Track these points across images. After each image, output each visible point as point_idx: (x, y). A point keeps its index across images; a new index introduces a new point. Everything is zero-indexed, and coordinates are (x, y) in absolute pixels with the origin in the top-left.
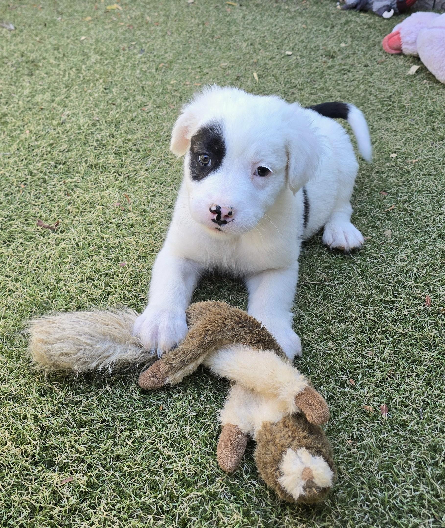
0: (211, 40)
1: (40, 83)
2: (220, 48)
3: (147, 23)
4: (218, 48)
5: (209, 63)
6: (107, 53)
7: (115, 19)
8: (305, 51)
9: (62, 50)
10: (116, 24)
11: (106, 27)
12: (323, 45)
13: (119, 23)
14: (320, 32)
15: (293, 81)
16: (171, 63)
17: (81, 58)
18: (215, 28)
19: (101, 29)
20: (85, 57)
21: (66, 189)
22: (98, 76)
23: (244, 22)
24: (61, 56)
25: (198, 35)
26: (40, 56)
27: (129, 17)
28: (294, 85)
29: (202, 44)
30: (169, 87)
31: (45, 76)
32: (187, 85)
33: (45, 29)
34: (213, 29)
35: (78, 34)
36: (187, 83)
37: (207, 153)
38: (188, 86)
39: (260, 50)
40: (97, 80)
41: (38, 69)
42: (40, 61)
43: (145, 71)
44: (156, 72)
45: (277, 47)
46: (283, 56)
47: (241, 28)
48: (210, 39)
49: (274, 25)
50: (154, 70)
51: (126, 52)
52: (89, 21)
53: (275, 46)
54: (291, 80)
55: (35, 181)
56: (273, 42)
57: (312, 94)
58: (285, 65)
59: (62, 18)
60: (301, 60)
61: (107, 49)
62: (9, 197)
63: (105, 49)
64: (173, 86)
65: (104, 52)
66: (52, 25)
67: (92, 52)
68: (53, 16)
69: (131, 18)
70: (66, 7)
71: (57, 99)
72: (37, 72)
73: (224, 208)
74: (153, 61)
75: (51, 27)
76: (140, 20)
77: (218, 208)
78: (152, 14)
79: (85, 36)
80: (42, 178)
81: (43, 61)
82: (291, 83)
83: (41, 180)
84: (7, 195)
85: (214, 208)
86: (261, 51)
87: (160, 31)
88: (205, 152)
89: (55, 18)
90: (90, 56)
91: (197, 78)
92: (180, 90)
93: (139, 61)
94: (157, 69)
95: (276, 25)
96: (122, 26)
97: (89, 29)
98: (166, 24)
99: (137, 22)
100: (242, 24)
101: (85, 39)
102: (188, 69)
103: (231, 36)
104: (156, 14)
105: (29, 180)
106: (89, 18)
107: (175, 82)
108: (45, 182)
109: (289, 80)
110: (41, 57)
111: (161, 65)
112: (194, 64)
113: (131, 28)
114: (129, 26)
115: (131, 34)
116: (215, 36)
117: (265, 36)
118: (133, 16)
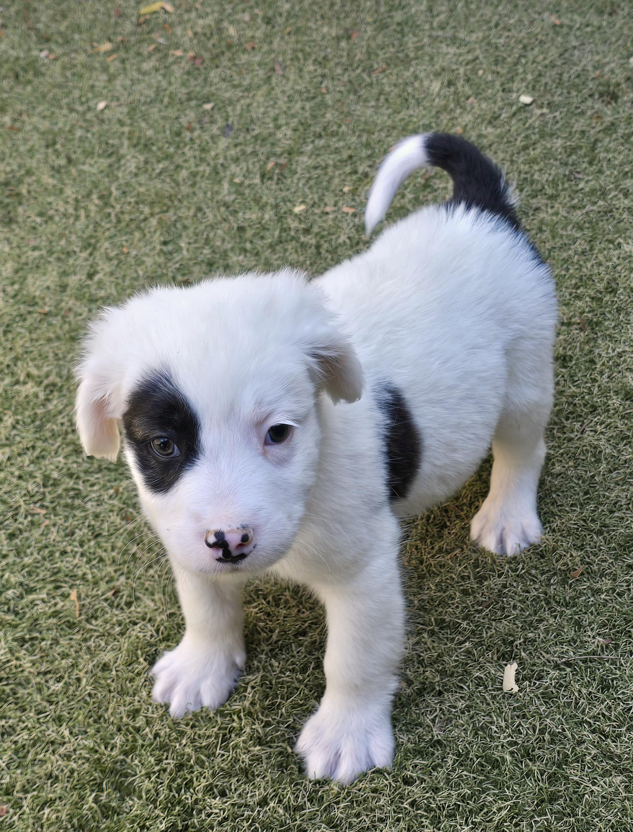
0: (368, 80)
1: (33, 244)
2: (387, 100)
3: (229, 46)
4: (382, 98)
5: (368, 145)
6: (157, 140)
7: (161, 40)
8: (559, 91)
9: (63, 145)
10: (166, 56)
11: (146, 66)
12: (595, 68)
13: (171, 52)
14: (589, 29)
15: (536, 177)
16: (290, 154)
17: (104, 163)
18: (373, 44)
19: (135, 74)
20: (113, 159)
21: (122, 506)
22: (147, 210)
23: (431, 23)
24: (62, 162)
25: (339, 71)
26: (20, 166)
27: (190, 34)
28: (539, 187)
29: (349, 92)
30: (294, 224)
31: (38, 220)
32: (327, 213)
33: (19, 89)
34: (368, 46)
35: (90, 95)
36: (328, 209)
37: (164, 434)
38: (331, 216)
39: (468, 98)
40: (145, 219)
41: (20, 203)
42: (20, 182)
43: (241, 184)
44: (262, 182)
45: (502, 84)
46: (514, 108)
47: (426, 40)
48: (365, 76)
49: (493, 24)
50: (257, 180)
51: (196, 134)
52: (108, 53)
53: (498, 84)
54: (532, 175)
55: (60, 496)
56: (493, 72)
57: (574, 207)
58: (519, 135)
59: (51, 51)
60: (551, 116)
61: (157, 132)
62: (17, 541)
63: (150, 133)
64: (300, 221)
65: (150, 139)
66: (30, 76)
67: (126, 143)
68: (30, 49)
69: (196, 34)
70: (53, 19)
71: (73, 281)
72: (20, 210)
73: (229, 532)
74: (254, 153)
75: (29, 82)
76: (215, 39)
77: (219, 535)
78: (238, 17)
79: (106, 98)
80: (73, 489)
81: (28, 180)
82: (532, 183)
83: (72, 493)
84: (12, 536)
85: (212, 539)
86: (471, 100)
87: (260, 64)
88: (158, 433)
89: (35, 53)
90: (123, 156)
91: (346, 189)
92: (315, 229)
93: (225, 158)
94: (263, 176)
95: (497, 25)
96: (178, 60)
97: (111, 79)
98: (271, 43)
99: (210, 45)
100: (427, 27)
101: (106, 107)
102: (327, 167)
103: (406, 62)
104: (247, 17)
105: (49, 497)
106: (107, 46)
107: (302, 207)
108: (78, 495)
109: (528, 176)
110: (23, 172)
111: (270, 165)
112: (337, 151)
113: (198, 62)
114: (194, 58)
115: (201, 79)
116: (376, 66)
117: (477, 58)
118: (199, 30)
